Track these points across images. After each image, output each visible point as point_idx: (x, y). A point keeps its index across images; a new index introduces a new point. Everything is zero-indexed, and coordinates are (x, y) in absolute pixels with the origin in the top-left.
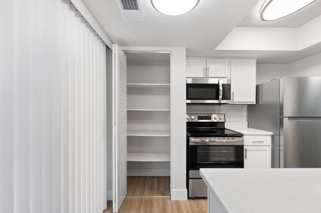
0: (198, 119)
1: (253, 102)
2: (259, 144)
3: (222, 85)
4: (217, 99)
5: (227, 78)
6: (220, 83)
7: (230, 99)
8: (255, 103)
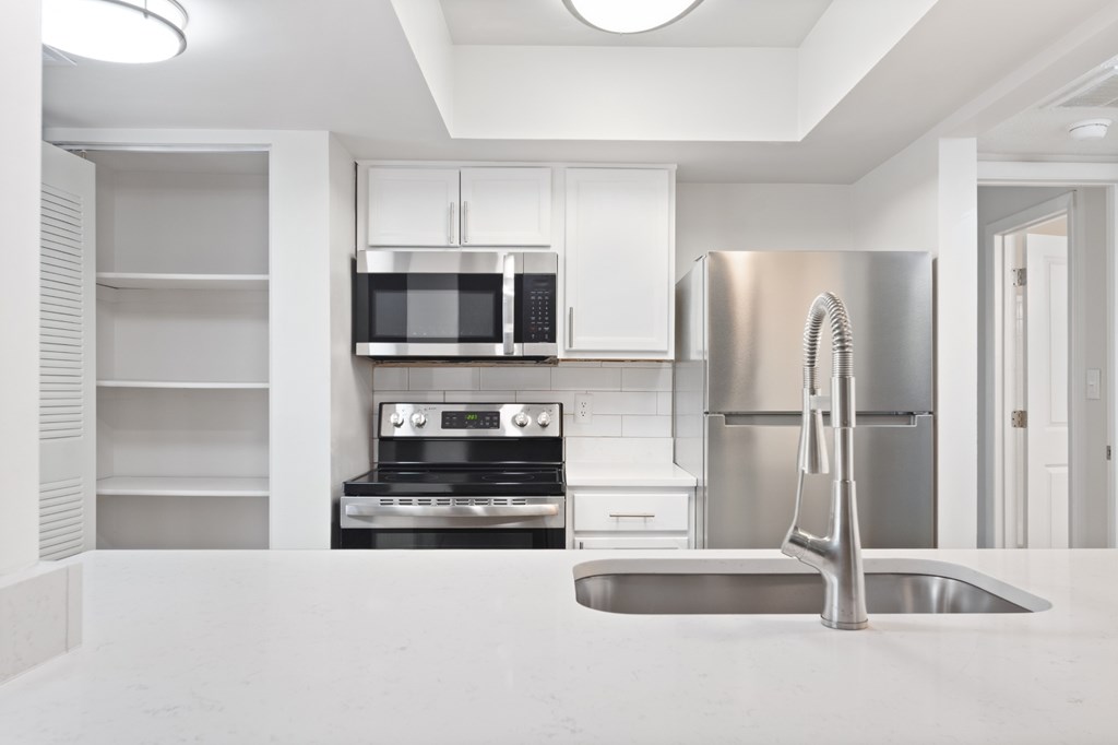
0: (444, 426)
1: (665, 352)
2: (638, 525)
3: (519, 279)
4: (498, 338)
5: (548, 247)
6: (508, 270)
7: (553, 339)
8: (672, 356)
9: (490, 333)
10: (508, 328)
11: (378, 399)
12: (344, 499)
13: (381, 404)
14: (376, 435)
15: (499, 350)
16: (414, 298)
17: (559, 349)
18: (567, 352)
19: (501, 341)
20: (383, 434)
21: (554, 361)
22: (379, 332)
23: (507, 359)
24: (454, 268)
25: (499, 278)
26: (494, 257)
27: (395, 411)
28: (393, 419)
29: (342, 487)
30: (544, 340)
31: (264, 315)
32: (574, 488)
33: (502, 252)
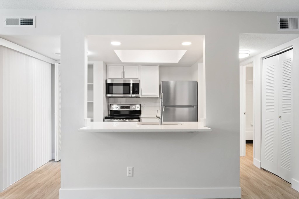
0: (121, 108)
3: (133, 84)
4: (130, 93)
5: (138, 78)
6: (132, 82)
7: (139, 94)
8: (159, 97)
9: (128, 93)
10: (131, 92)
11: (110, 104)
12: (105, 119)
13: (110, 105)
14: (109, 110)
15: (130, 96)
16: (114, 87)
17: (140, 95)
18: (141, 96)
19: (130, 94)
20: (111, 109)
21: (139, 97)
22: (110, 93)
23: (132, 97)
24: (122, 82)
25: (130, 84)
26: (129, 80)
27: (113, 106)
28: (112, 107)
29: (104, 117)
30: (137, 94)
31: (93, 89)
32: (142, 118)
33: (131, 79)
